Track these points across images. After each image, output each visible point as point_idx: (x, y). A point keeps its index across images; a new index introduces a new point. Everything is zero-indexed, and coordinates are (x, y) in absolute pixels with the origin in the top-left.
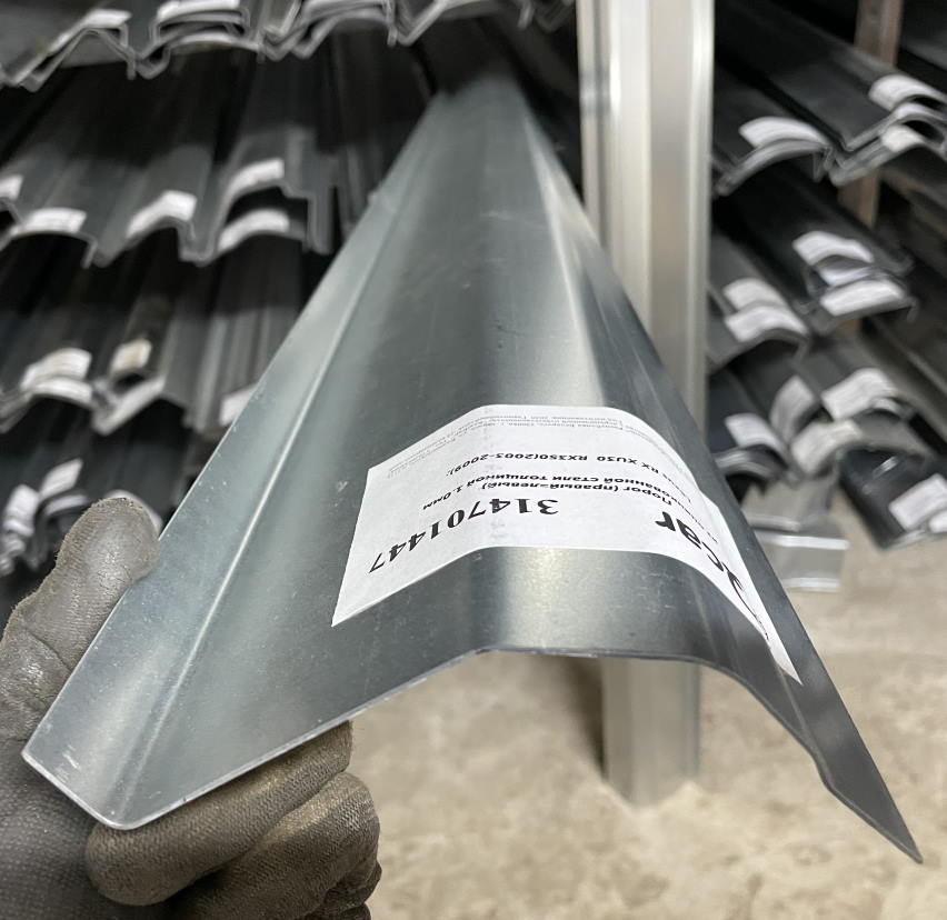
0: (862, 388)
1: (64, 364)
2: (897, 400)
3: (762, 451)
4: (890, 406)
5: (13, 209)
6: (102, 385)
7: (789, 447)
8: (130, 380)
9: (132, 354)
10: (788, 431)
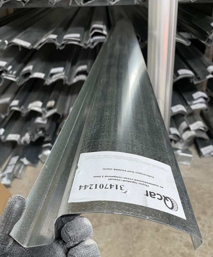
0: (198, 124)
1: (37, 104)
2: (204, 128)
3: (176, 135)
4: (203, 129)
5: (31, 72)
6: (44, 109)
7: (181, 135)
8: (50, 108)
9: (51, 103)
10: (181, 132)
